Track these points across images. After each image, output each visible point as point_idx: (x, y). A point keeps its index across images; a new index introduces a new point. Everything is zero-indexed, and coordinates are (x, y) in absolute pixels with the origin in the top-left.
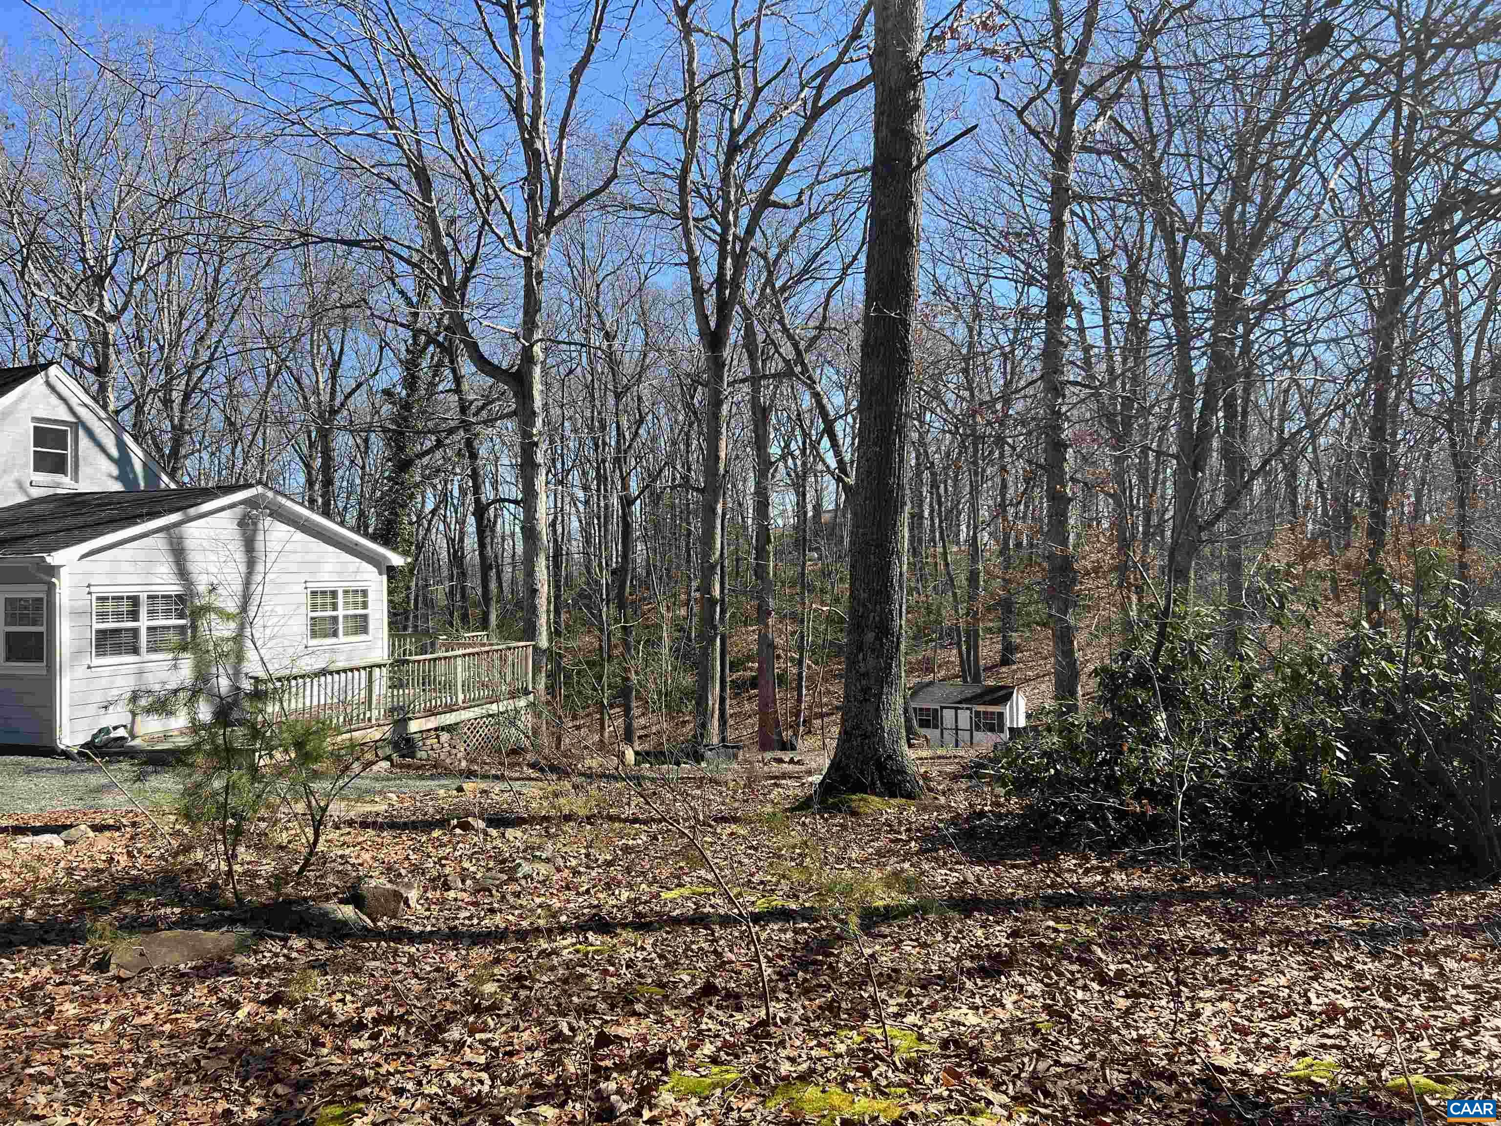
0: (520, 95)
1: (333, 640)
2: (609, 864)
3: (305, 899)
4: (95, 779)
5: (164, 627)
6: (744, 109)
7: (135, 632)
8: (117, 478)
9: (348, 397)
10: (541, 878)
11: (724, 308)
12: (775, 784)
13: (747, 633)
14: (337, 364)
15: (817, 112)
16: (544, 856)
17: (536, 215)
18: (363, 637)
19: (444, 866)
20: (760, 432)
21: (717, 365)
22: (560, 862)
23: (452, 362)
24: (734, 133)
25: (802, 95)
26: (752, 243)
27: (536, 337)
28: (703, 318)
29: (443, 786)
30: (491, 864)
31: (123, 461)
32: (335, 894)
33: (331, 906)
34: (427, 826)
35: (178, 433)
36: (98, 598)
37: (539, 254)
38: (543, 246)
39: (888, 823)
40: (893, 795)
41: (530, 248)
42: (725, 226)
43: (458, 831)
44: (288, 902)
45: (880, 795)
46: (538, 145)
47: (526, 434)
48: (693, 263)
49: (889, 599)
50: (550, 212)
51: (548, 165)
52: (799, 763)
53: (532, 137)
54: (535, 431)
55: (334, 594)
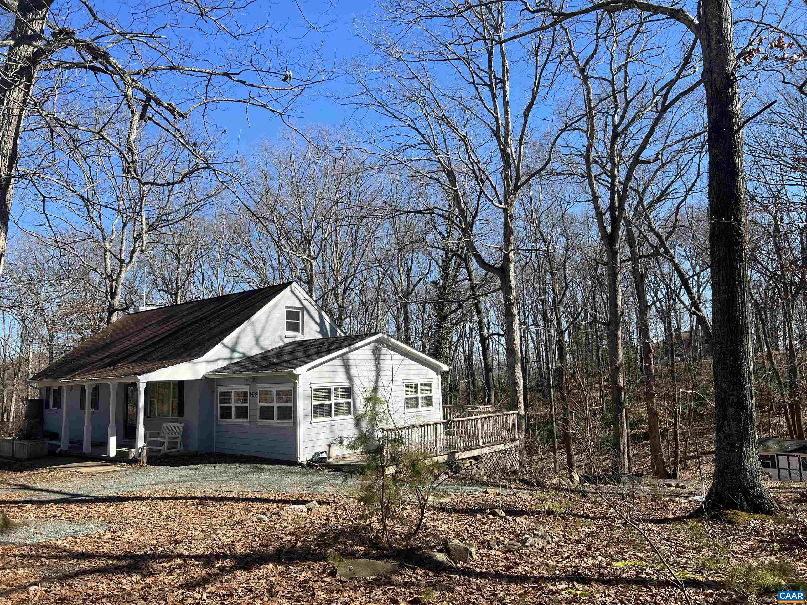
0: (498, 127)
1: (416, 409)
2: (578, 542)
3: (420, 548)
4: (315, 478)
5: (341, 403)
6: (621, 113)
7: (329, 405)
8: (320, 332)
9: (415, 286)
10: (540, 547)
11: (615, 222)
12: (671, 500)
13: (639, 407)
14: (409, 271)
15: (665, 108)
16: (540, 534)
17: (508, 186)
18: (430, 408)
19: (486, 535)
20: (640, 288)
21: (614, 253)
22: (549, 538)
23: (466, 265)
24: (615, 127)
25: (655, 100)
26: (630, 184)
27: (510, 249)
28: (602, 228)
29: (476, 490)
30: (511, 537)
31: (322, 325)
32: (435, 547)
33: (434, 552)
34: (473, 512)
35: (342, 308)
36: (315, 390)
37: (511, 206)
38: (513, 201)
39: (754, 530)
40: (756, 512)
41: (506, 203)
42: (613, 177)
43: (491, 516)
44: (412, 549)
45: (748, 511)
46: (509, 151)
47: (507, 299)
48: (595, 199)
49: (742, 387)
50: (516, 183)
51: (514, 160)
52: (682, 487)
53: (505, 147)
54: (512, 297)
55: (416, 385)
